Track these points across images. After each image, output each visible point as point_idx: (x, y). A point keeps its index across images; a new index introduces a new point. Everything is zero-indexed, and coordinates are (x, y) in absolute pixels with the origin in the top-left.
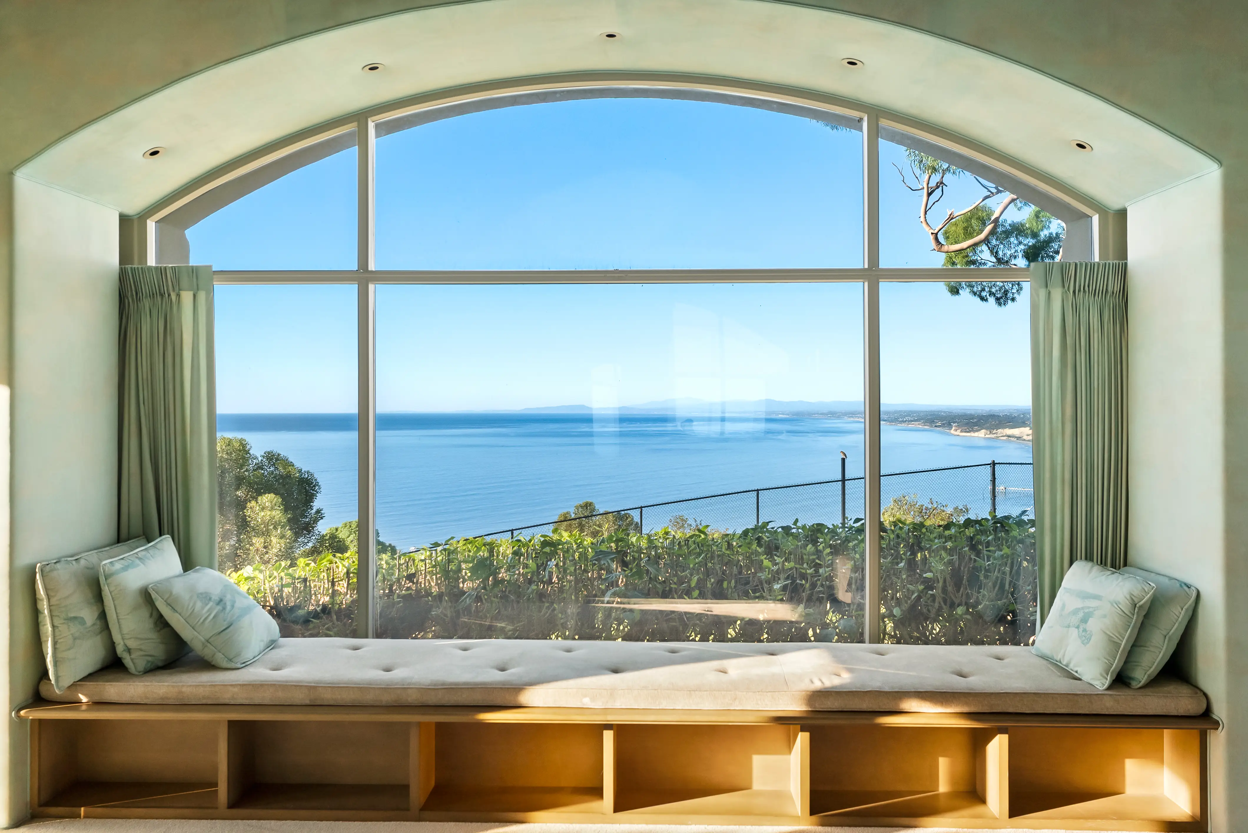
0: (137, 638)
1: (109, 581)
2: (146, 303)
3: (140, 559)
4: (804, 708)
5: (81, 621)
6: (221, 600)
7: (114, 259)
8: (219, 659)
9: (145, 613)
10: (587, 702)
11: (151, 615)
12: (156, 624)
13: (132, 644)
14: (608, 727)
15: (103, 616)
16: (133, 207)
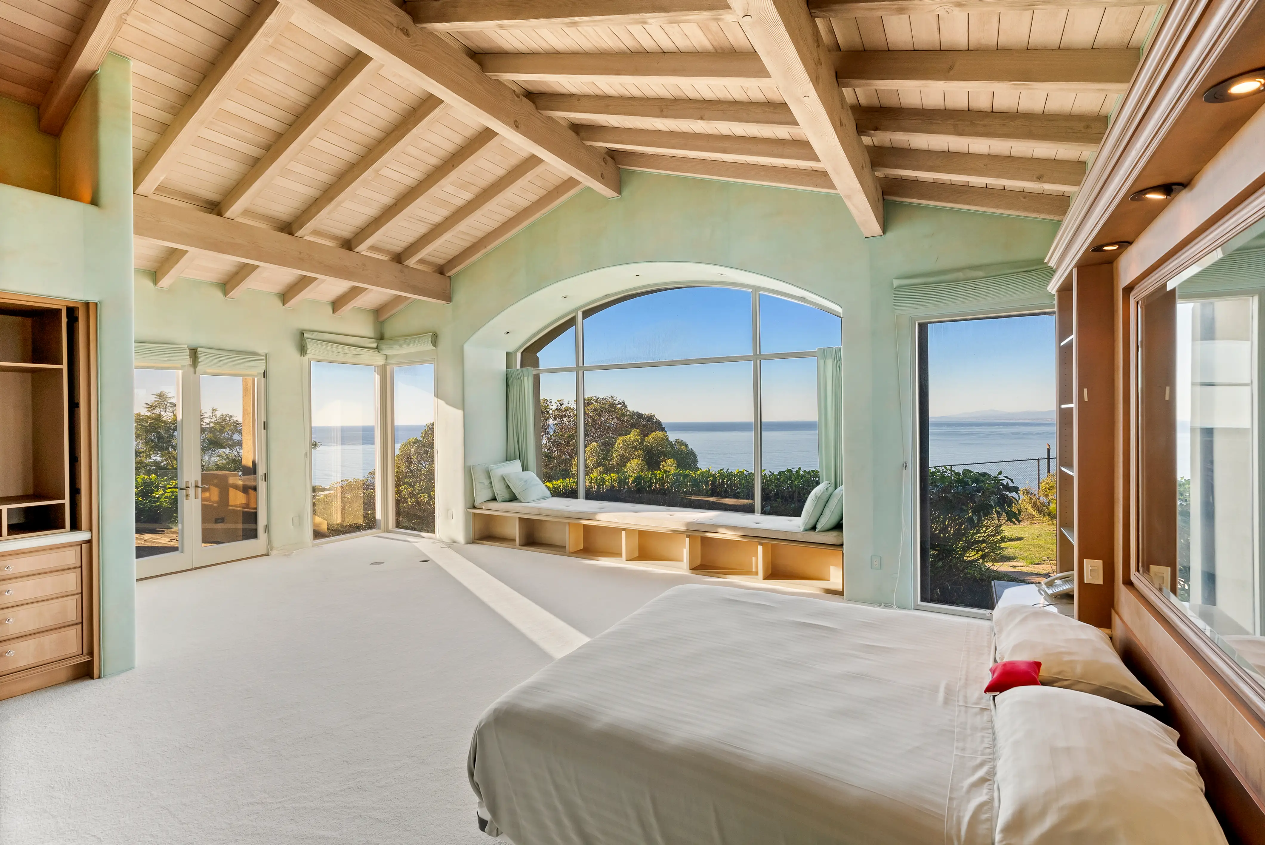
0: (500, 491)
1: (492, 471)
2: (515, 382)
3: (503, 466)
4: (685, 529)
5: (484, 484)
6: (526, 481)
7: (504, 367)
8: (521, 499)
9: (503, 483)
10: (616, 520)
11: (505, 484)
12: (506, 487)
13: (498, 492)
14: (624, 530)
15: (491, 483)
16: (510, 350)
